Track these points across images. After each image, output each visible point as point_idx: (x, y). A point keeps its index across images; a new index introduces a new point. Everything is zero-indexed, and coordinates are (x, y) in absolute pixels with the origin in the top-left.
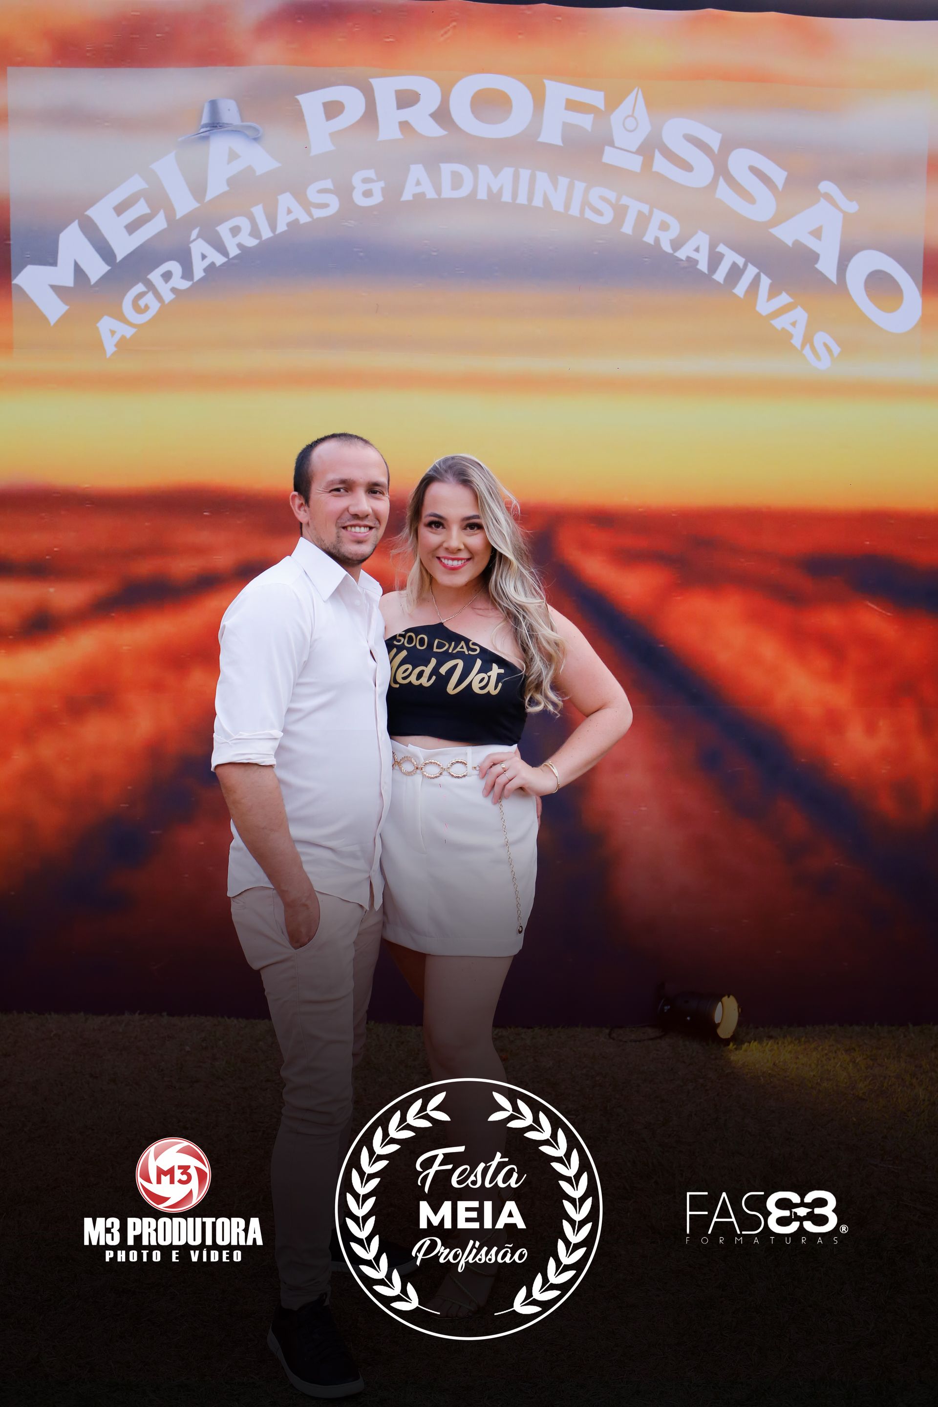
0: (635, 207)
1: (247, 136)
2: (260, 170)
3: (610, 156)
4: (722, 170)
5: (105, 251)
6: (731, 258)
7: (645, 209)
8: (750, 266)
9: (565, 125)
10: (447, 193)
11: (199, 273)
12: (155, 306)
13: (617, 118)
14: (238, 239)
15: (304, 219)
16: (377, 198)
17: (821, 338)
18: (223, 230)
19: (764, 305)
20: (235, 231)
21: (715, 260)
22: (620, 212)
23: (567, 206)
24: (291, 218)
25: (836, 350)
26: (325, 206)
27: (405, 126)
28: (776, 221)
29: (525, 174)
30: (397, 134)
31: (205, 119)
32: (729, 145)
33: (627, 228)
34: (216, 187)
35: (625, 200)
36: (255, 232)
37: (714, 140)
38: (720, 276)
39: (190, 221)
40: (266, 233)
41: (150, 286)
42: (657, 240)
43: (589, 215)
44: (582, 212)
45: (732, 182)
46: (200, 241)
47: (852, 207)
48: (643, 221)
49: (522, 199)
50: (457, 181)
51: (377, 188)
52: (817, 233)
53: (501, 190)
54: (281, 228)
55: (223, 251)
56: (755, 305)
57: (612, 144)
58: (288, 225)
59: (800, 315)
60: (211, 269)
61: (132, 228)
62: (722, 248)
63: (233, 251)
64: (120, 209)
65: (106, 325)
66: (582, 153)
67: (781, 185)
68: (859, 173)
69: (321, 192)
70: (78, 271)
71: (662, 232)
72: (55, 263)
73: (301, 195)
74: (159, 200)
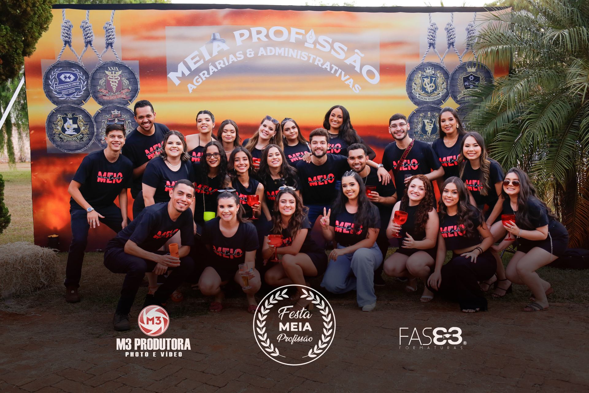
0: (312, 56)
1: (222, 41)
2: (225, 49)
3: (306, 45)
4: (332, 47)
5: (189, 69)
6: (335, 67)
7: (315, 57)
8: (340, 70)
9: (296, 37)
10: (269, 54)
11: (211, 73)
12: (201, 81)
13: (308, 36)
14: (220, 65)
15: (236, 60)
16: (252, 55)
17: (356, 86)
18: (217, 63)
19: (343, 78)
20: (220, 63)
21: (331, 68)
22: (309, 58)
23: (297, 56)
24: (233, 60)
25: (360, 88)
26: (241, 57)
27: (259, 39)
28: (345, 59)
29: (287, 49)
30: (257, 41)
31: (212, 38)
32: (334, 42)
33: (311, 61)
34: (215, 53)
35: (310, 55)
36: (224, 64)
37: (330, 41)
38: (333, 72)
39: (209, 61)
40: (227, 64)
41: (200, 76)
42: (318, 64)
43: (302, 58)
45: (335, 50)
46: (211, 66)
47: (363, 55)
48: (314, 60)
49: (286, 55)
50: (271, 51)
51: (252, 53)
52: (355, 61)
53: (281, 53)
54: (230, 62)
55: (217, 68)
56: (341, 78)
57: (307, 42)
59: (351, 80)
60: (214, 72)
61: (195, 63)
62: (333, 65)
63: (219, 68)
64: (192, 59)
65: (190, 86)
66: (300, 44)
67: (346, 51)
68: (363, 47)
69: (239, 54)
70: (183, 73)
71: (319, 62)
72: (177, 72)
73: (235, 55)
74: (201, 57)
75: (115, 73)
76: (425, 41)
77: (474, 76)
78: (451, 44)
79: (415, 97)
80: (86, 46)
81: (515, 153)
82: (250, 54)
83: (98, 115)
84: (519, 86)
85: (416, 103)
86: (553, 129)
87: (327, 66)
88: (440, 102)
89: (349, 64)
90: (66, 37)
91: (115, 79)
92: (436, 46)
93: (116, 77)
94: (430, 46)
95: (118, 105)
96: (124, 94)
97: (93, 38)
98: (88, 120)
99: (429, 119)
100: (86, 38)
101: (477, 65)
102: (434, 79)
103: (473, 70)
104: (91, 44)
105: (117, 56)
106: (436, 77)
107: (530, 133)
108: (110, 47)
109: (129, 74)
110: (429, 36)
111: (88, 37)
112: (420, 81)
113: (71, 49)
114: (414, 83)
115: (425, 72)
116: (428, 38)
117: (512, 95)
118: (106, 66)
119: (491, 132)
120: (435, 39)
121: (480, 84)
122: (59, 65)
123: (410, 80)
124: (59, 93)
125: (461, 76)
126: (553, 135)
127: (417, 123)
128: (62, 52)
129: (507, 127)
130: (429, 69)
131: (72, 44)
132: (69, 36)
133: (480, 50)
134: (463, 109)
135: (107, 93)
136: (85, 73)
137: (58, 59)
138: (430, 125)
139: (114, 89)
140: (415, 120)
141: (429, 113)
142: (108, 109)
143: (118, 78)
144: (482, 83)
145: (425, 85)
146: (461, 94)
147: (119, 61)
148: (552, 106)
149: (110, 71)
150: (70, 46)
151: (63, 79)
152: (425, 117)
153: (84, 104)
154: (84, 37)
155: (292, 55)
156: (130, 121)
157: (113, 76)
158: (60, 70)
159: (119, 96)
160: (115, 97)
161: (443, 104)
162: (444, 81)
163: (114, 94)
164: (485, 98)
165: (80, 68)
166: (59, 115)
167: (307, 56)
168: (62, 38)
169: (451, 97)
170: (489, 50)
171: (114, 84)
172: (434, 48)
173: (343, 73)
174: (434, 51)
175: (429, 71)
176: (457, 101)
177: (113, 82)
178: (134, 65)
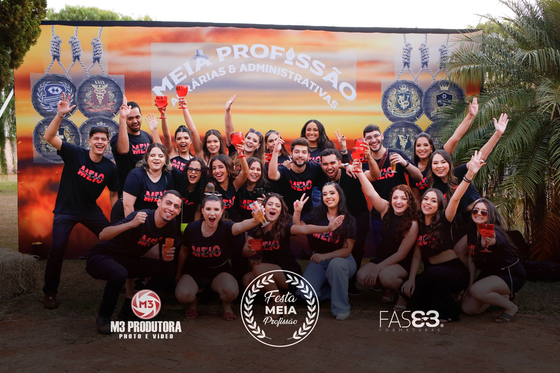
0: (292, 73)
1: (205, 58)
2: (208, 65)
3: (286, 62)
4: (311, 65)
5: (173, 83)
6: (313, 84)
7: (294, 73)
8: (318, 86)
9: (276, 55)
10: (250, 70)
11: (194, 88)
13: (287, 53)
14: (203, 80)
15: (218, 76)
16: (234, 71)
17: (334, 102)
18: (200, 78)
19: (321, 94)
20: (202, 78)
21: (310, 84)
22: (289, 74)
23: (277, 73)
24: (215, 76)
25: (337, 104)
26: (223, 73)
27: (240, 55)
28: (323, 76)
29: (267, 66)
30: (238, 57)
31: (195, 54)
32: (312, 59)
33: (290, 78)
34: (198, 69)
35: (289, 71)
36: (207, 79)
37: (309, 58)
38: (311, 88)
39: (192, 76)
40: (209, 79)
42: (297, 80)
43: (282, 75)
44: (280, 74)
45: (313, 67)
46: (194, 81)
47: (340, 73)
48: (294, 76)
49: (267, 71)
50: (252, 67)
51: (234, 69)
52: (332, 79)
53: (262, 69)
54: (213, 78)
55: (199, 82)
56: (319, 94)
57: (286, 59)
58: (214, 77)
59: (329, 97)
60: (197, 87)
61: (179, 78)
62: (311, 82)
63: (202, 83)
64: (176, 74)
66: (280, 61)
67: (324, 68)
68: (341, 65)
69: (221, 70)
70: (167, 88)
71: (298, 78)
72: (161, 86)
73: (217, 71)
74: (185, 72)
75: (101, 87)
76: (400, 61)
77: (447, 94)
78: (425, 64)
79: (390, 113)
80: (74, 61)
81: (486, 167)
82: (232, 70)
83: (84, 126)
84: (490, 103)
85: (391, 119)
86: (523, 145)
87: (306, 82)
88: (414, 119)
89: (326, 81)
90: (55, 52)
91: (101, 92)
92: (410, 65)
93: (103, 91)
94: (404, 65)
95: (104, 118)
96: (110, 107)
97: (81, 53)
98: (74, 132)
99: (403, 135)
100: (74, 53)
101: (450, 84)
102: (408, 96)
103: (446, 88)
104: (79, 59)
105: (104, 70)
106: (410, 95)
107: (500, 148)
108: (97, 62)
109: (115, 87)
110: (404, 55)
111: (77, 52)
112: (395, 98)
113: (59, 63)
114: (389, 100)
115: (400, 89)
116: (403, 58)
117: (483, 112)
118: (92, 80)
119: (463, 147)
120: (410, 58)
121: (453, 102)
122: (48, 79)
123: (386, 97)
124: (47, 105)
125: (434, 95)
126: (522, 151)
127: (392, 138)
128: (51, 66)
129: (478, 142)
130: (404, 87)
131: (60, 58)
132: (57, 51)
133: (452, 69)
134: (436, 126)
135: (93, 105)
136: (73, 86)
137: (47, 73)
138: (405, 141)
139: (100, 102)
140: (390, 135)
141: (404, 129)
142: (93, 121)
143: (104, 92)
144: (454, 101)
145: (400, 102)
146: (434, 111)
147: (106, 75)
148: (522, 124)
149: (96, 85)
150: (58, 60)
151: (51, 92)
152: (399, 132)
153: (70, 116)
154: (73, 52)
155: (272, 71)
156: (115, 133)
157: (99, 90)
158: (49, 84)
159: (105, 109)
160: (101, 110)
161: (417, 120)
162: (418, 98)
163: (100, 107)
164: (457, 115)
165: (68, 81)
166: (46, 127)
167: (286, 72)
168: (51, 52)
169: (425, 114)
170: (462, 69)
171: (100, 97)
172: (409, 67)
173: (321, 89)
174: (409, 69)
175: (404, 89)
176: (430, 117)
177: (99, 95)
178: (120, 79)
